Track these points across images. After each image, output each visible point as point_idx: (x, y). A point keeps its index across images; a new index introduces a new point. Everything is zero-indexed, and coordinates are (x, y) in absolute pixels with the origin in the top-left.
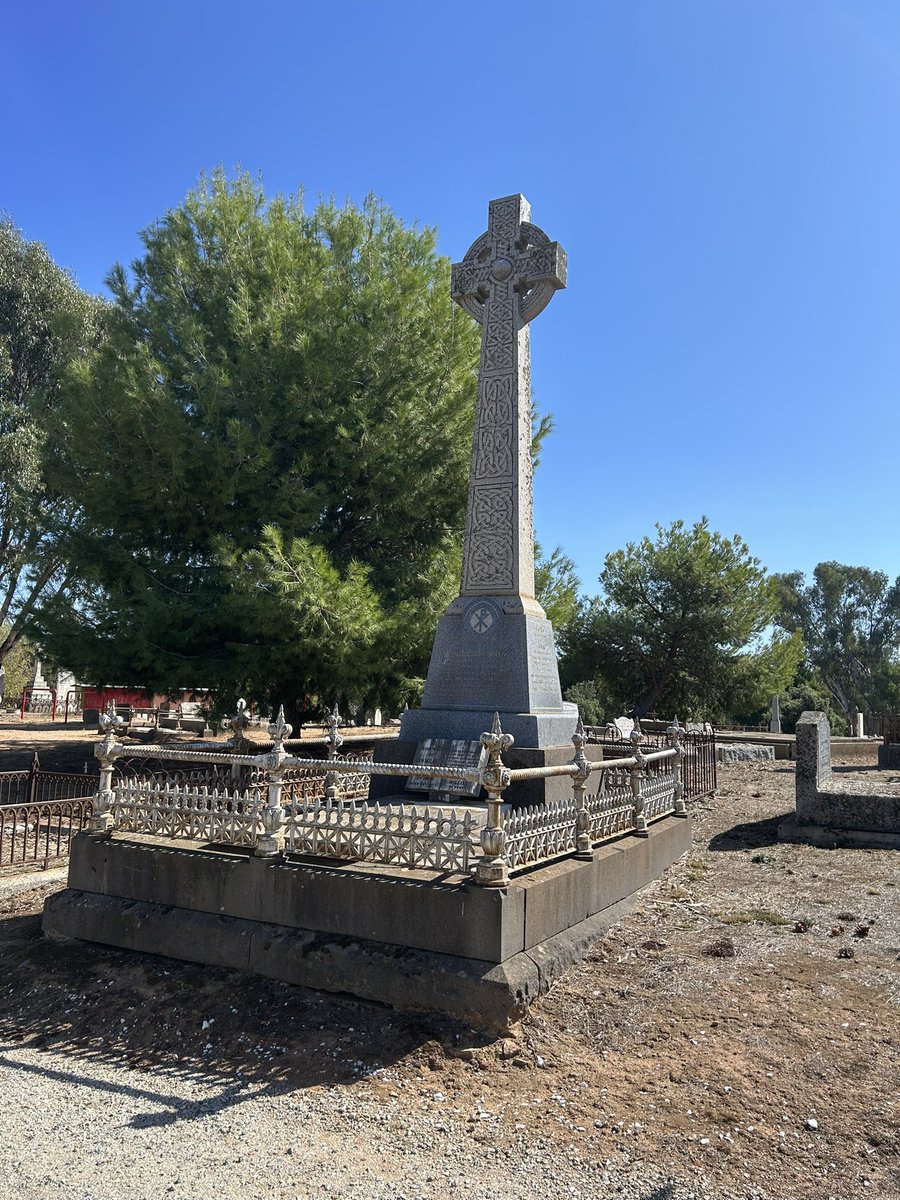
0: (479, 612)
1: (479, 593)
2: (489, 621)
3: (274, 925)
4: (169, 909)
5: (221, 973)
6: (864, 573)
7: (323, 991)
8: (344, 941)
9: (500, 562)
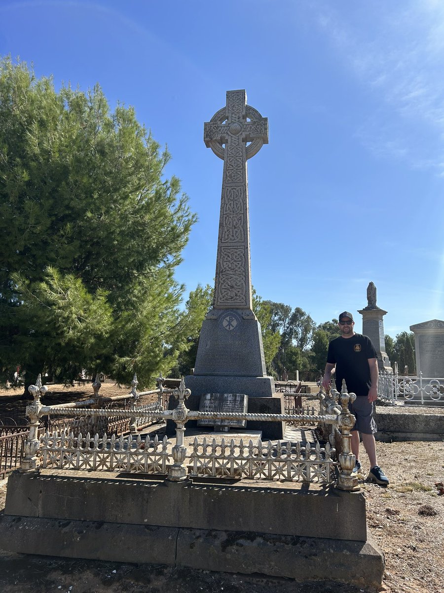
0: (228, 318)
1: (225, 307)
2: (234, 323)
3: (191, 529)
4: (100, 524)
5: (159, 569)
6: (282, 306)
7: (238, 574)
8: (251, 536)
9: (238, 290)
